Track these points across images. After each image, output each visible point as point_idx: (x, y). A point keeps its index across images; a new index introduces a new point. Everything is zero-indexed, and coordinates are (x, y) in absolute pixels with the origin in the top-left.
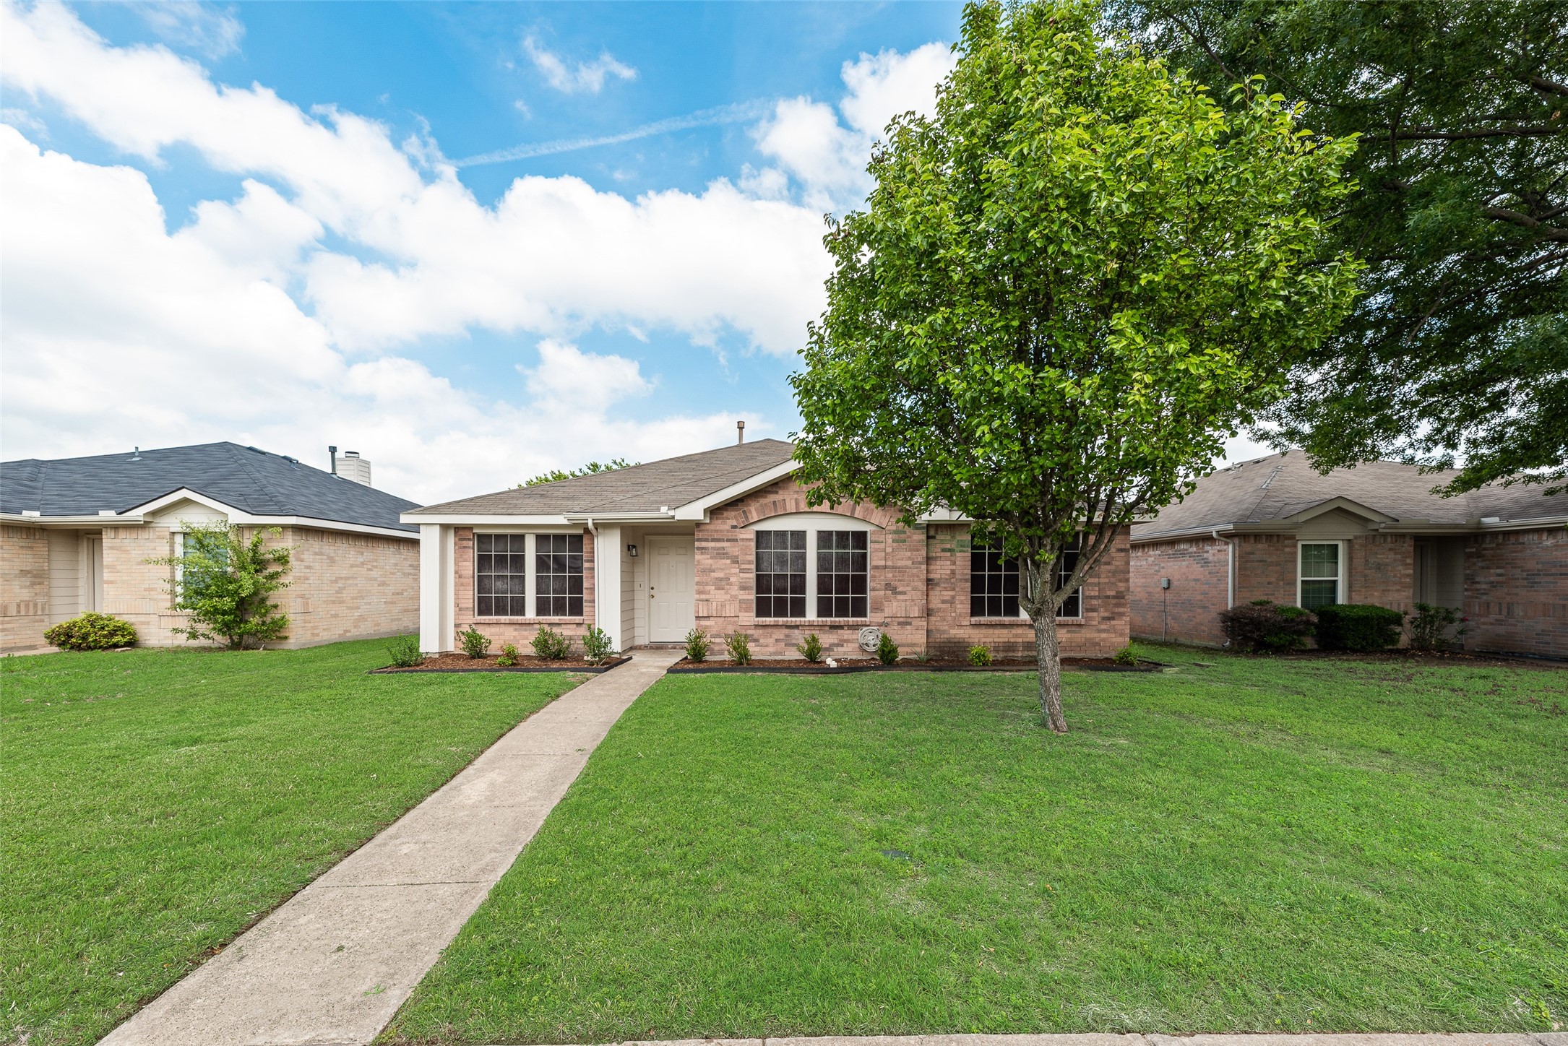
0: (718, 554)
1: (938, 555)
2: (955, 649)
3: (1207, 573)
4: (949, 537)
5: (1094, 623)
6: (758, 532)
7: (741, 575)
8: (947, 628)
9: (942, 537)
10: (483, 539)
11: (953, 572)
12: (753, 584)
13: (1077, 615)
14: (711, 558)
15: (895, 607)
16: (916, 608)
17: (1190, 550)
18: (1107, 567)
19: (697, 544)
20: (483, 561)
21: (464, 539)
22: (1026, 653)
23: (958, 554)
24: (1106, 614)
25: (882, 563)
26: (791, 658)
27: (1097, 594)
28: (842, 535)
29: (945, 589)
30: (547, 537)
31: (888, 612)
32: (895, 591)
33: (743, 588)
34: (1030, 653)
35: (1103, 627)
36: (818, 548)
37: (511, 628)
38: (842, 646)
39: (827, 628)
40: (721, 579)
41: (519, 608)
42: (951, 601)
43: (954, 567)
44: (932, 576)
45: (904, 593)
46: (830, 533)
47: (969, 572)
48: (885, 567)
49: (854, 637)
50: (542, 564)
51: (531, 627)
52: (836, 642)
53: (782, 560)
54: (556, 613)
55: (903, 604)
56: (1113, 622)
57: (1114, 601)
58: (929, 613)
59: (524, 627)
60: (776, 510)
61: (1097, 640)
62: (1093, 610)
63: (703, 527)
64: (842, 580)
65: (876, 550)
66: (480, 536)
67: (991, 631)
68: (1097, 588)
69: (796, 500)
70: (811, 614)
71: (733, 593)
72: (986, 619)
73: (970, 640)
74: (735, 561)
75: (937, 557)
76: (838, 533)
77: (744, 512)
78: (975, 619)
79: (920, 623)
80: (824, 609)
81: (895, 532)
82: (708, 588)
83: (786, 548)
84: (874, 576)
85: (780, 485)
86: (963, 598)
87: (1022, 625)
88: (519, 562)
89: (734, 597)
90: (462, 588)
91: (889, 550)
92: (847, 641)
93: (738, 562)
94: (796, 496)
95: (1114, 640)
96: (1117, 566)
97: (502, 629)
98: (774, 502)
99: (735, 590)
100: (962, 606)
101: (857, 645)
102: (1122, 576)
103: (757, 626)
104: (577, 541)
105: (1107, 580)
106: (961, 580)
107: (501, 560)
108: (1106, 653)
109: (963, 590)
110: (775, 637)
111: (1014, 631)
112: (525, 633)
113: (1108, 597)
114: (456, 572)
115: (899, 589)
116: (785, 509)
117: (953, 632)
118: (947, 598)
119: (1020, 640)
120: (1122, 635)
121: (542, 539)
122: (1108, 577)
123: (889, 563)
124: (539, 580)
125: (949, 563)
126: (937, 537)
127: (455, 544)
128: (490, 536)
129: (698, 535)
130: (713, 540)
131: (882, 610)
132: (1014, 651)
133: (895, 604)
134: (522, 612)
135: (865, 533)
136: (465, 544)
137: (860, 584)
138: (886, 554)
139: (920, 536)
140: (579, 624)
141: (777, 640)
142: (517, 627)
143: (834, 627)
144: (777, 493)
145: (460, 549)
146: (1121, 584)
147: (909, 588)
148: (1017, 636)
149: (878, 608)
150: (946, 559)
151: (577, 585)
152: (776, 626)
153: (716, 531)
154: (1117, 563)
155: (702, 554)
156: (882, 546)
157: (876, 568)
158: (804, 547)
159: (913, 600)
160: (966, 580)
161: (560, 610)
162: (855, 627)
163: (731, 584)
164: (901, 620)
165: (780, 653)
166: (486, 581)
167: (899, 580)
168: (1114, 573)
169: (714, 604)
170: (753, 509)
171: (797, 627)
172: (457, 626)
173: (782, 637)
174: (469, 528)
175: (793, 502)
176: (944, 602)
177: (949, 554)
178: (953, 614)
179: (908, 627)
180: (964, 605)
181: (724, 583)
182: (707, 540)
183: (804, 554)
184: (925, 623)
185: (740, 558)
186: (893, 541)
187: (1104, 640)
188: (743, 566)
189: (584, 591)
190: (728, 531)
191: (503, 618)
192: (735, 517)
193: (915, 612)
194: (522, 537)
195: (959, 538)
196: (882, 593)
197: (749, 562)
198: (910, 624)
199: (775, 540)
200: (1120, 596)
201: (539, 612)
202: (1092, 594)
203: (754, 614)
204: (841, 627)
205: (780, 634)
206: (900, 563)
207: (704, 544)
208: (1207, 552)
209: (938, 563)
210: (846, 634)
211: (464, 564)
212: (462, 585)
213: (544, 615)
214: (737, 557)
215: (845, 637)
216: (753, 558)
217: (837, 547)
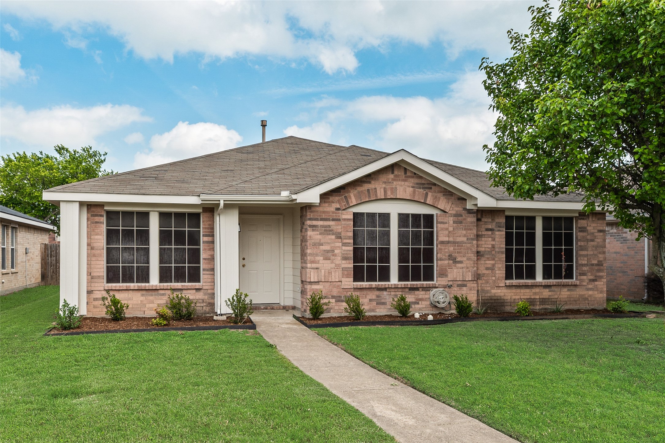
0: (326, 231)
1: (483, 233)
2: (495, 304)
3: (626, 247)
4: (490, 220)
5: (585, 284)
6: (354, 214)
7: (344, 248)
8: (489, 288)
9: (486, 220)
10: (112, 216)
11: (493, 247)
12: (351, 255)
13: (573, 278)
14: (320, 234)
15: (455, 273)
16: (470, 274)
17: (611, 231)
18: (592, 243)
19: (309, 223)
20: (111, 235)
21: (96, 215)
22: (542, 307)
23: (497, 233)
24: (592, 277)
25: (446, 239)
26: (382, 314)
27: (586, 263)
28: (416, 217)
29: (488, 259)
30: (169, 215)
31: (450, 277)
32: (455, 261)
33: (345, 258)
34: (544, 307)
35: (590, 286)
36: (399, 227)
37: (139, 294)
38: (418, 304)
39: (407, 290)
40: (328, 251)
41: (144, 276)
42: (492, 269)
43: (494, 243)
44: (480, 249)
45: (461, 262)
46: (407, 215)
47: (504, 246)
48: (448, 242)
49: (427, 296)
50: (164, 237)
51: (156, 293)
52: (414, 300)
53: (372, 236)
54: (177, 281)
55: (461, 270)
56: (596, 283)
57: (596, 268)
58: (477, 277)
59: (150, 293)
60: (369, 196)
61: (586, 296)
62: (584, 274)
63: (313, 209)
64: (416, 252)
65: (442, 229)
66: (108, 213)
67: (518, 291)
68: (586, 259)
69: (385, 188)
70: (394, 280)
71: (337, 262)
72: (515, 282)
73: (505, 298)
74: (339, 237)
75: (482, 235)
76: (413, 215)
77: (346, 197)
78: (508, 282)
79: (473, 285)
80: (403, 276)
81: (456, 215)
82: (318, 258)
83: (375, 227)
84: (441, 249)
85: (372, 176)
86: (500, 266)
87: (539, 286)
88: (144, 236)
89: (338, 266)
90: (93, 259)
91: (451, 229)
92: (421, 300)
93: (340, 238)
94: (384, 186)
95: (597, 296)
96: (598, 243)
97: (130, 294)
98: (368, 190)
99: (338, 260)
100: (499, 272)
101: (428, 303)
102: (601, 250)
103: (356, 289)
104: (194, 218)
105: (592, 253)
106: (499, 252)
107: (128, 234)
108: (592, 305)
109: (500, 260)
110: (369, 297)
111: (534, 290)
112: (151, 298)
113: (593, 265)
114: (88, 245)
115: (459, 259)
116: (376, 196)
117: (493, 291)
118: (489, 266)
119: (537, 297)
120: (601, 292)
121: (164, 217)
122: (592, 250)
123: (451, 239)
124: (162, 252)
125: (490, 239)
126: (483, 220)
127: (88, 219)
128: (118, 213)
129: (309, 215)
130: (322, 220)
131: (446, 276)
132: (533, 305)
133: (455, 270)
134: (147, 280)
135: (432, 216)
136: (97, 219)
137: (429, 255)
138: (449, 232)
139: (472, 219)
140: (198, 290)
141: (370, 300)
142: (144, 292)
143: (413, 289)
144: (370, 183)
145: (92, 224)
146: (600, 256)
147: (465, 259)
148: (535, 294)
149: (443, 274)
150: (489, 236)
151: (195, 256)
152: (370, 289)
153: (324, 212)
154: (599, 240)
155: (313, 230)
156: (446, 226)
157: (442, 242)
158: (389, 226)
159: (467, 268)
160: (502, 252)
161: (180, 277)
162: (427, 289)
163: (335, 255)
164: (460, 283)
165: (373, 311)
166: (114, 252)
167: (458, 252)
168: (597, 247)
169: (323, 271)
170: (352, 195)
171: (385, 289)
172: (89, 292)
173: (374, 297)
174: (100, 205)
175: (382, 190)
176: (487, 269)
177: (490, 233)
178: (494, 278)
179: (464, 288)
180: (501, 272)
181: (330, 254)
182: (316, 219)
183: (389, 231)
184: (476, 285)
185: (343, 234)
186: (454, 222)
187: (590, 296)
188: (345, 241)
189: (202, 261)
190: (333, 212)
191: (132, 285)
192: (339, 202)
193: (469, 277)
194: (146, 215)
195: (497, 220)
196: (446, 262)
197: (349, 238)
198: (465, 286)
199: (367, 220)
200: (600, 264)
201: (161, 280)
202: (583, 263)
203: (352, 279)
204: (417, 289)
205: (372, 295)
206: (459, 239)
207: (314, 223)
208: (626, 233)
209: (483, 239)
210: (421, 294)
211: (96, 237)
212: (94, 256)
213: (167, 282)
214: (340, 233)
215: (420, 297)
216: (351, 234)
217: (412, 227)
